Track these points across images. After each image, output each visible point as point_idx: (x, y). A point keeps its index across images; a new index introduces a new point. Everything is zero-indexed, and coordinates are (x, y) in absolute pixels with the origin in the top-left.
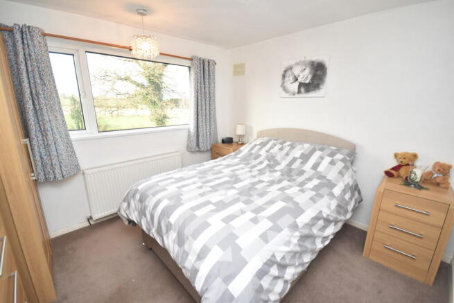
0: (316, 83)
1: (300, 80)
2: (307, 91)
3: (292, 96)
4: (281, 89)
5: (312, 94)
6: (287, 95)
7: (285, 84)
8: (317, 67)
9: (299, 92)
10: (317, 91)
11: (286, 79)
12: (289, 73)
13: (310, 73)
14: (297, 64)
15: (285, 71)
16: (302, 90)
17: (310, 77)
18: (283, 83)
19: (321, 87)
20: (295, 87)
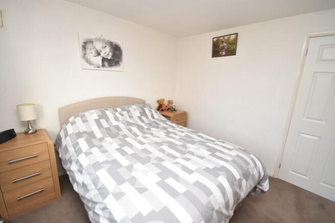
0: (116, 60)
1: (102, 54)
2: (110, 65)
3: (97, 69)
4: (83, 61)
5: (114, 68)
6: (92, 67)
7: (87, 56)
8: (115, 47)
9: (103, 66)
10: (118, 66)
11: (88, 51)
12: (89, 46)
13: (111, 51)
14: (98, 40)
15: (86, 43)
16: (106, 64)
17: (111, 54)
18: (85, 54)
19: (120, 63)
20: (98, 60)
